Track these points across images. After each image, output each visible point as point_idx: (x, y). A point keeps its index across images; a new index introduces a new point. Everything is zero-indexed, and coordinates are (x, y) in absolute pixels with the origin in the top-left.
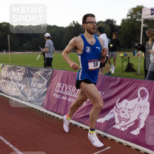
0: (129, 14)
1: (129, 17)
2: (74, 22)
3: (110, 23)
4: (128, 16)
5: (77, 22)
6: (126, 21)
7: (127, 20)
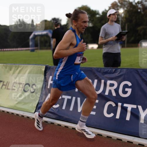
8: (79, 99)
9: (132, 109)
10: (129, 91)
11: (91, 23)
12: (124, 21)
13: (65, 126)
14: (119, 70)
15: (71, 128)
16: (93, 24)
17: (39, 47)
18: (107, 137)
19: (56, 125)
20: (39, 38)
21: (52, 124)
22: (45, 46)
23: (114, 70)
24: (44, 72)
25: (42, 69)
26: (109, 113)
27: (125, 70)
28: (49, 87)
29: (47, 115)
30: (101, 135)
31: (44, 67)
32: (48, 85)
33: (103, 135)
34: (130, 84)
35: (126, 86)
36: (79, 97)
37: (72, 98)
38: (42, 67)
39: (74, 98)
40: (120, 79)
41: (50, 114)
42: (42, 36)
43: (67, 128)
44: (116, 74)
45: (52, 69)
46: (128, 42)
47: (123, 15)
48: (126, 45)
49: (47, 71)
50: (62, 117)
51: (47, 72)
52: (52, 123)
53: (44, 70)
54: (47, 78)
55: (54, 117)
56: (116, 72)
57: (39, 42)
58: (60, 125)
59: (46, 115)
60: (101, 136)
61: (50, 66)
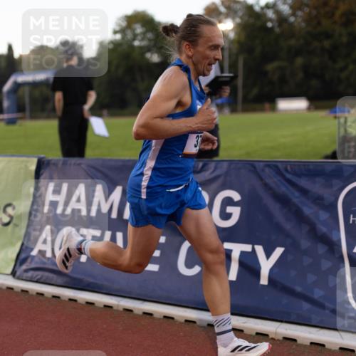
0: (118, 29)
1: (118, 37)
4: (115, 32)
6: (111, 46)
7: (111, 42)
8: (119, 235)
9: (243, 253)
10: (235, 212)
11: (156, 52)
12: (234, 51)
13: (87, 303)
14: (212, 165)
15: (102, 306)
16: (162, 55)
17: (28, 113)
18: (186, 321)
19: (65, 301)
20: (26, 90)
21: (54, 299)
22: (43, 110)
23: (201, 164)
24: (33, 174)
25: (29, 165)
26: (189, 265)
27: (225, 165)
29: (44, 278)
30: (172, 318)
31: (35, 160)
33: (175, 318)
34: (236, 197)
35: (228, 202)
36: (119, 231)
38: (27, 162)
40: (214, 186)
41: (51, 275)
42: (34, 85)
43: (91, 307)
44: (206, 175)
45: (55, 164)
46: (245, 100)
47: (232, 35)
48: (240, 106)
49: (42, 172)
50: (80, 281)
51: (42, 174)
52: (56, 297)
53: (33, 167)
55: (60, 280)
56: (206, 170)
57: (27, 100)
58: (75, 301)
59: (41, 278)
60: (171, 320)
61: (50, 158)
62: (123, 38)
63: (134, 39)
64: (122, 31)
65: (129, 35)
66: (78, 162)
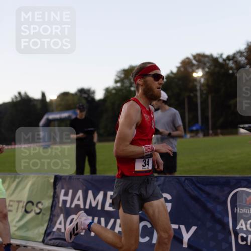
0: (118, 79)
1: (119, 85)
2: (19, 94)
3: (86, 96)
4: (117, 82)
5: (25, 93)
6: (114, 92)
7: (115, 89)
8: (103, 220)
24: (52, 184)
25: (49, 179)
28: (60, 205)
32: (59, 202)
34: (169, 197)
36: (103, 217)
37: (93, 220)
39: (96, 219)
49: (57, 183)
54: (58, 193)
62: (122, 86)
63: (131, 86)
64: (121, 81)
65: (127, 84)
66: (78, 177)
